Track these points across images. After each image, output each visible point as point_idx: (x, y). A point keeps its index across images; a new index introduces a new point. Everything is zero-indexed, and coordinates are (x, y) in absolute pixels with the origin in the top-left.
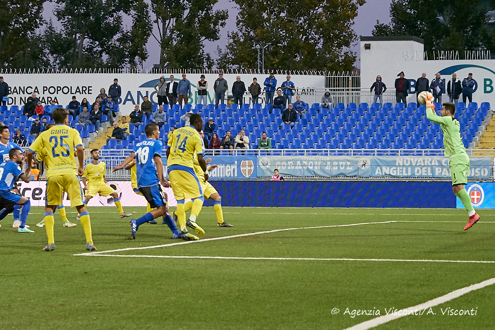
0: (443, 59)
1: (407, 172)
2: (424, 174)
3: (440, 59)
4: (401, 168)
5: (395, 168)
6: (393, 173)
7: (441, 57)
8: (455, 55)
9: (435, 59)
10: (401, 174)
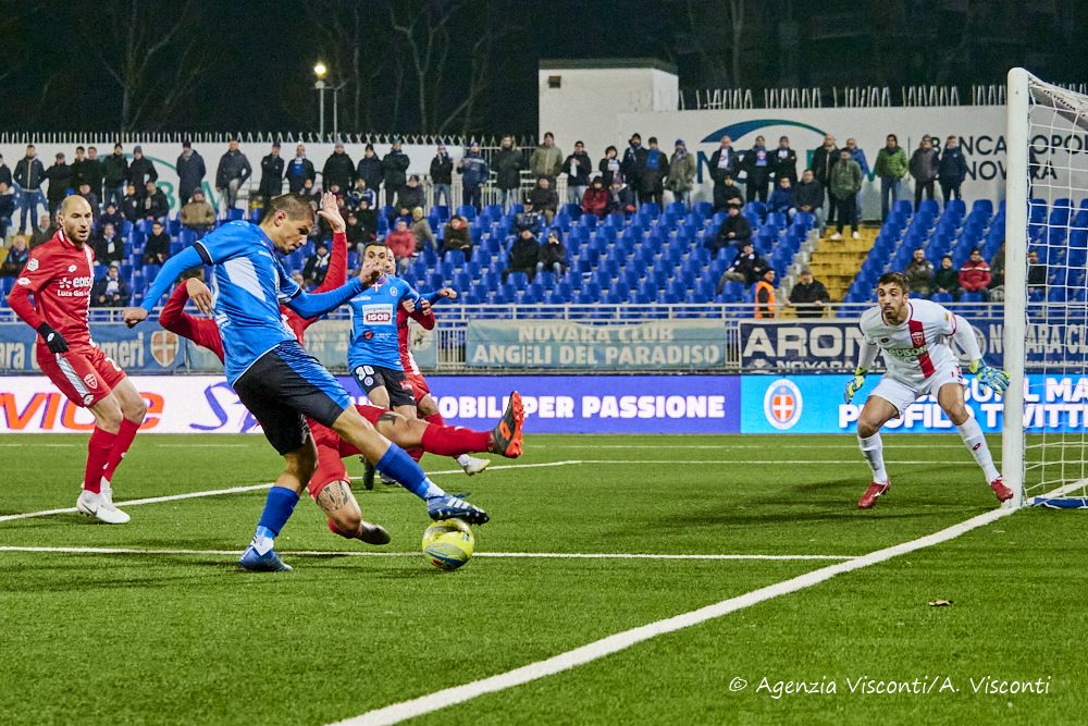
0: (717, 107)
1: (543, 356)
2: (580, 362)
3: (712, 107)
4: (530, 348)
5: (517, 348)
6: (513, 357)
7: (714, 104)
8: (743, 98)
9: (702, 108)
10: (529, 361)
